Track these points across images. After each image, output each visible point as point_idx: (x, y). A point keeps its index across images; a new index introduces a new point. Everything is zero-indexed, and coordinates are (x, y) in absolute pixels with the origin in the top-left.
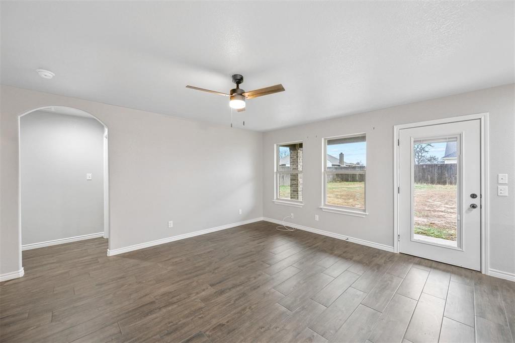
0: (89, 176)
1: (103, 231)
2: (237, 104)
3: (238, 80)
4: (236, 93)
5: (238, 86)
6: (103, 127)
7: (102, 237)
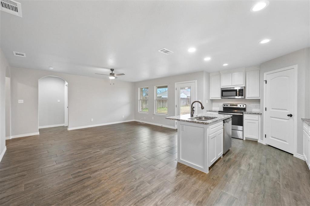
0: (59, 101)
1: (64, 123)
2: (112, 78)
3: (112, 70)
4: (112, 74)
5: (112, 72)
6: (64, 81)
7: (64, 126)
